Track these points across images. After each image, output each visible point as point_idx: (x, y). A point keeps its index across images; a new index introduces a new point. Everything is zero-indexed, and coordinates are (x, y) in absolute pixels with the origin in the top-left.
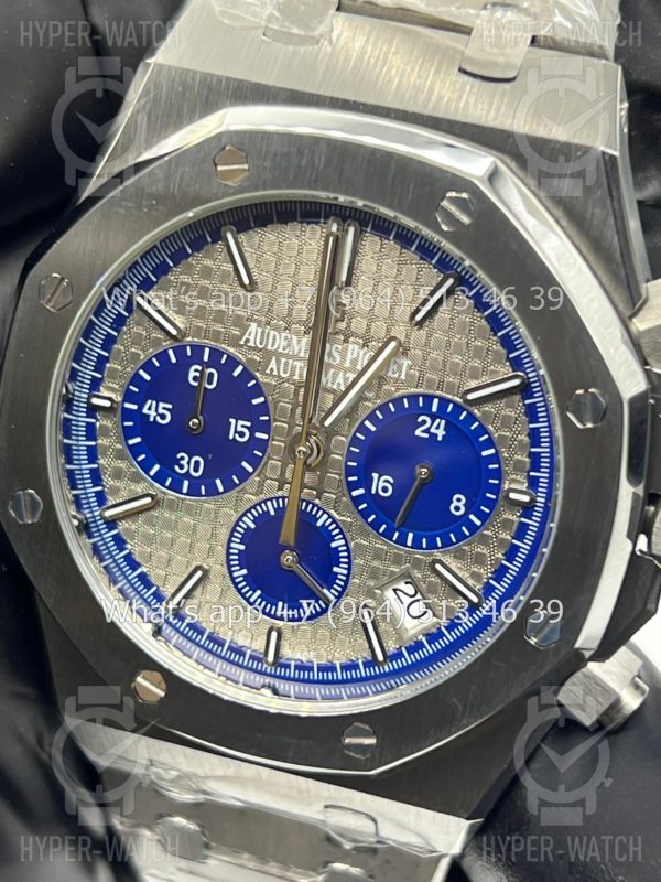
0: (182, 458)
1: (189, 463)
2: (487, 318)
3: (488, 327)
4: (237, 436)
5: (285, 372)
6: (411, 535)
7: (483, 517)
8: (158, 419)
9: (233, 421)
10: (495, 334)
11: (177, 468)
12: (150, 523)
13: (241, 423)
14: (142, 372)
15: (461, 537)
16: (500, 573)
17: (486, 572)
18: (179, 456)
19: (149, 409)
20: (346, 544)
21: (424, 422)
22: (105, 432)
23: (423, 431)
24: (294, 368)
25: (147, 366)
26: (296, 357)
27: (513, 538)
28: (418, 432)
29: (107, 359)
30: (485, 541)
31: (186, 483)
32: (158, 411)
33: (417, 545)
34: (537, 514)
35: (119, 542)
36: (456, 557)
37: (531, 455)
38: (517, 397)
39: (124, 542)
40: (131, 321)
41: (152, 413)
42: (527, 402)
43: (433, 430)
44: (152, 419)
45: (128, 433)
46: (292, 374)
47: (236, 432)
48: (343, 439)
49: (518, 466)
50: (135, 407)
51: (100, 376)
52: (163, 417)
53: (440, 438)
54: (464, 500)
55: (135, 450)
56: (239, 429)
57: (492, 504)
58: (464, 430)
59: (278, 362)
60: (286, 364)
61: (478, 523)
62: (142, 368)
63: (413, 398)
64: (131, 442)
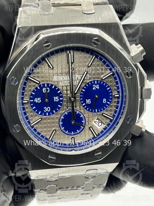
0: (45, 108)
1: (47, 109)
2: (103, 62)
3: (103, 64)
4: (56, 100)
5: (63, 84)
6: (96, 110)
7: (110, 102)
8: (38, 102)
9: (54, 97)
10: (105, 65)
11: (44, 111)
12: (41, 124)
13: (56, 97)
14: (33, 93)
15: (106, 107)
16: (116, 112)
17: (113, 113)
18: (44, 108)
19: (36, 100)
20: (84, 116)
21: (94, 86)
22: (27, 108)
23: (95, 88)
24: (65, 83)
25: (34, 91)
26: (65, 81)
27: (117, 104)
28: (94, 89)
29: (24, 92)
30: (111, 106)
31: (47, 113)
32: (38, 100)
33: (98, 111)
34: (120, 98)
35: (35, 130)
36: (106, 111)
37: (117, 87)
38: (112, 76)
39: (36, 130)
40: (28, 83)
41: (37, 101)
42: (114, 76)
43: (96, 87)
44: (37, 102)
45: (32, 107)
46: (65, 84)
47: (55, 99)
48: (78, 94)
49: (115, 90)
50: (32, 101)
51: (23, 96)
52: (39, 101)
53: (98, 89)
54: (105, 99)
55: (34, 110)
56: (56, 99)
57: (111, 99)
58: (103, 86)
59: (62, 83)
60: (63, 82)
61: (109, 103)
62: (32, 92)
63: (91, 82)
64: (33, 108)
